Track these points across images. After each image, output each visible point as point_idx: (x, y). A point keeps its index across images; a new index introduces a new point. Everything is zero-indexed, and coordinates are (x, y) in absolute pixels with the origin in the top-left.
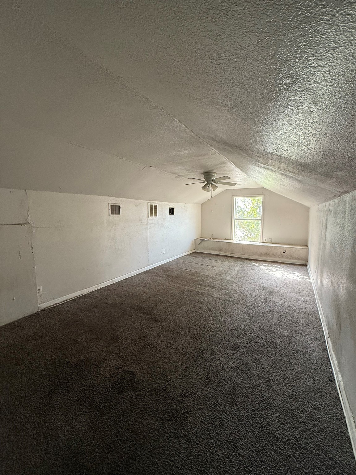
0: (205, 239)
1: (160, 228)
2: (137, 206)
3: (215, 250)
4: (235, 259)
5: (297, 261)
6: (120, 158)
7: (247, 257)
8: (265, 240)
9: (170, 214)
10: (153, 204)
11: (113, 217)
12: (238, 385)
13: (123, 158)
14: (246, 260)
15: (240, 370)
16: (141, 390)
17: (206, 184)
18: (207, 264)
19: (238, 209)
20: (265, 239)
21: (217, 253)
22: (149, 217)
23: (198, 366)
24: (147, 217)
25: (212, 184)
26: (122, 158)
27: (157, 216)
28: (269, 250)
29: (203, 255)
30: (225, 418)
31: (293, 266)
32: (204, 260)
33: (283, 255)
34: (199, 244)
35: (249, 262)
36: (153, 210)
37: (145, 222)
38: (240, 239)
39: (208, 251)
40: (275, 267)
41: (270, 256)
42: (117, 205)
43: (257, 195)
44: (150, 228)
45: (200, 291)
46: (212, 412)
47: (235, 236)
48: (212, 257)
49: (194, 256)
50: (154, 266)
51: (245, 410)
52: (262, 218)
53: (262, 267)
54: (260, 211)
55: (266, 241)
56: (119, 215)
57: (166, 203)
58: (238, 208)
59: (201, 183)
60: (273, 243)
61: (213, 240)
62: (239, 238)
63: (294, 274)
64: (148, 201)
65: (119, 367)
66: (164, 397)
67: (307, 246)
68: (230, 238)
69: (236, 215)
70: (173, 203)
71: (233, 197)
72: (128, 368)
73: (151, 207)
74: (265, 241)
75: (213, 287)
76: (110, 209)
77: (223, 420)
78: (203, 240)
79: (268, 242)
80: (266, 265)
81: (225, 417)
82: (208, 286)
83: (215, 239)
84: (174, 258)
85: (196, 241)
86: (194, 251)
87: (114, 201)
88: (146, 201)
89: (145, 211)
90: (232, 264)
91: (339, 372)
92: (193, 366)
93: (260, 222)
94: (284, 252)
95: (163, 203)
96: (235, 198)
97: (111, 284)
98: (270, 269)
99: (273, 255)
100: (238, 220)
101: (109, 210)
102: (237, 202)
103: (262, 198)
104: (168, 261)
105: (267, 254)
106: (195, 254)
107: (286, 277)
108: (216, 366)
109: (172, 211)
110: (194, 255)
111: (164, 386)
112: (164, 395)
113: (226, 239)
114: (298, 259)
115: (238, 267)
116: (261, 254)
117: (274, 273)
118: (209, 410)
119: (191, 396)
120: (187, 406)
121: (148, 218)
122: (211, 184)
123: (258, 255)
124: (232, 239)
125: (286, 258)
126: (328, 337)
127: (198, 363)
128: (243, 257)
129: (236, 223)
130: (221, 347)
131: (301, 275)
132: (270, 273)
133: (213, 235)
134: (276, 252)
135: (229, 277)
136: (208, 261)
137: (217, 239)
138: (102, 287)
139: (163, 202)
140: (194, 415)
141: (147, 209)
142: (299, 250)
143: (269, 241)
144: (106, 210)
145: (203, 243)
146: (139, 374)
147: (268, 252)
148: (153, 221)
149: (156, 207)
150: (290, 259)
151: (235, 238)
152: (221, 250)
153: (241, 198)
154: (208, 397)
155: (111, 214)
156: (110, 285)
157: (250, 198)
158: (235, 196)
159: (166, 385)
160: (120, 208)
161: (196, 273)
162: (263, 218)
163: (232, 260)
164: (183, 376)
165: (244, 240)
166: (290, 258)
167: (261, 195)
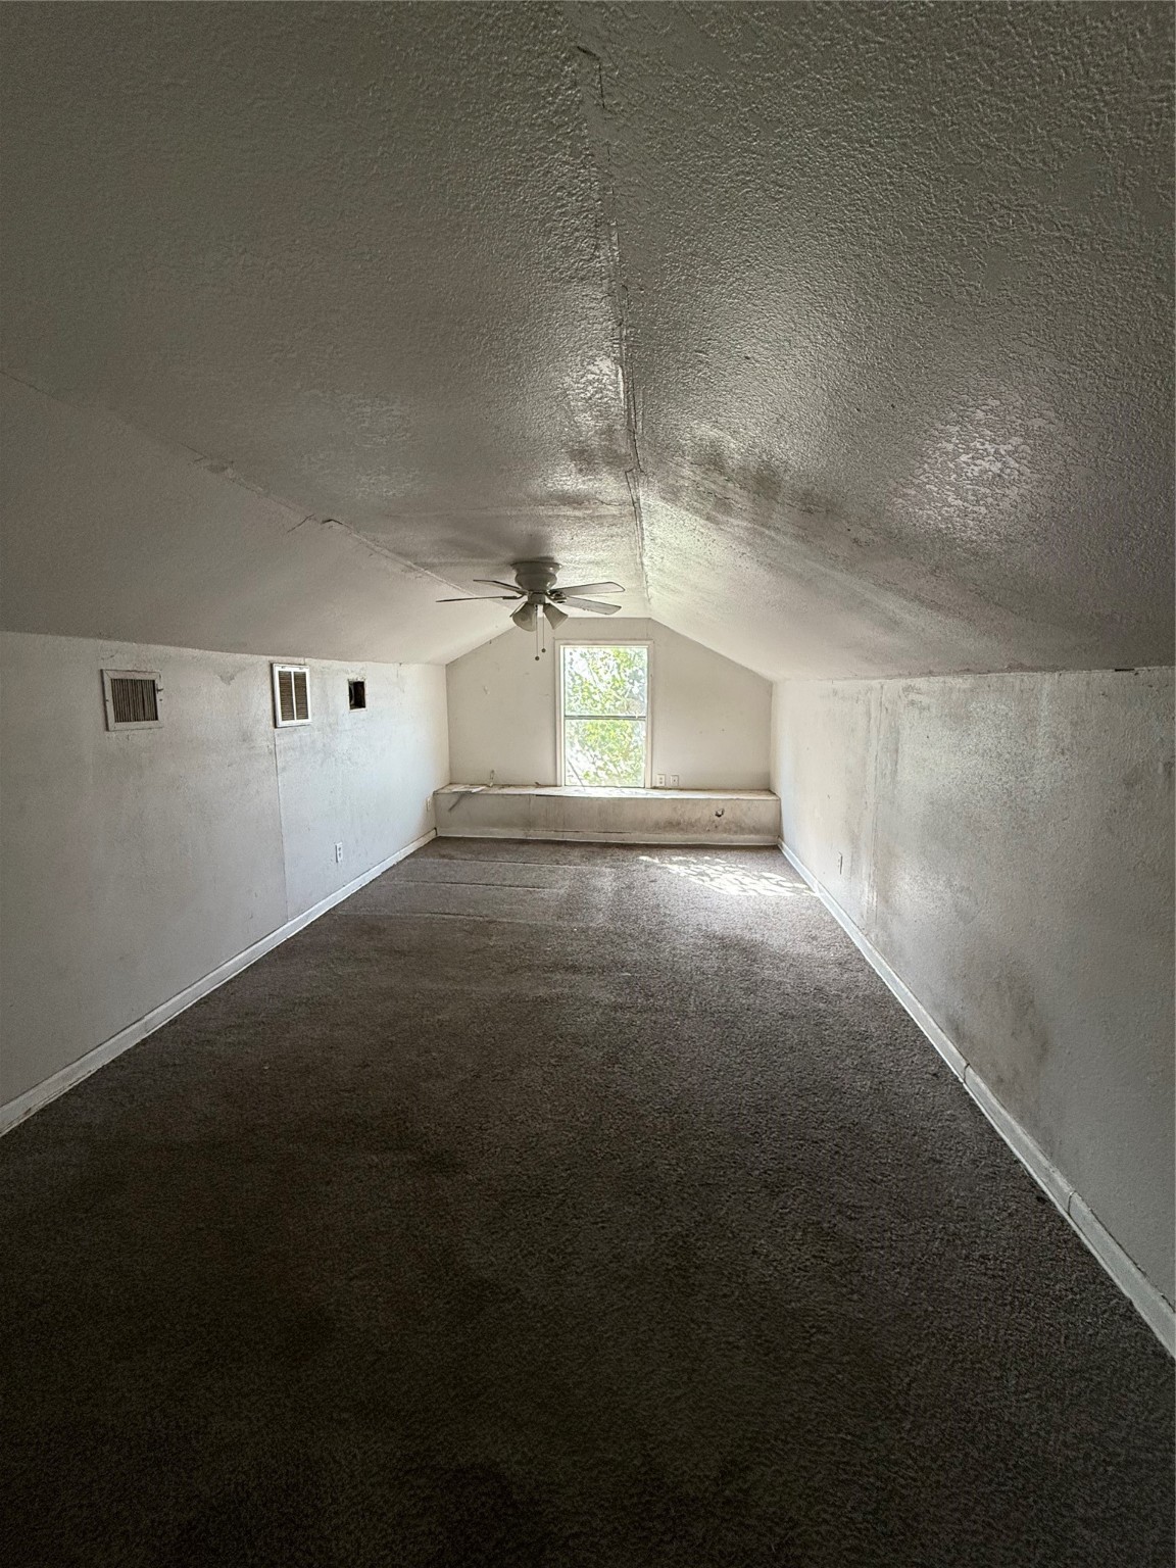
0: (474, 791)
1: (322, 765)
2: (228, 679)
3: (508, 824)
4: (582, 849)
5: (752, 836)
6: (213, 469)
7: (614, 839)
8: (658, 781)
9: (351, 708)
10: (293, 670)
11: (127, 733)
12: (862, 1328)
13: (229, 470)
14: (617, 850)
15: (835, 1265)
16: (567, 1539)
17: (527, 603)
18: (504, 879)
19: (572, 683)
20: (658, 777)
21: (519, 834)
22: (281, 723)
23: (707, 1310)
24: (271, 723)
25: (547, 607)
26: (224, 469)
27: (307, 717)
28: (680, 812)
29: (475, 847)
30: (903, 1487)
31: (749, 855)
32: (484, 865)
33: (716, 823)
34: (451, 809)
35: (630, 855)
36: (292, 696)
37: (265, 744)
38: (585, 782)
39: (486, 829)
40: (707, 862)
41: (682, 829)
42: (139, 677)
43: (631, 640)
44: (284, 769)
45: (542, 992)
46: (855, 1482)
47: (567, 774)
48: (507, 851)
49: (443, 857)
50: (307, 916)
51: (934, 1416)
52: (650, 714)
53: (675, 869)
54: (640, 688)
55: (663, 785)
56: (152, 723)
57: (336, 664)
58: (573, 680)
59: (505, 598)
60: (681, 790)
61: (497, 791)
62: (580, 780)
63: (767, 878)
64: (271, 658)
65: (407, 1473)
66: (673, 1519)
67: (769, 791)
68: (552, 783)
69: (570, 703)
70: (360, 665)
71: (557, 643)
72: (455, 1455)
73: (285, 678)
74: (658, 785)
75: (574, 969)
76: (109, 696)
77: (903, 1497)
78: (463, 795)
79: (668, 786)
80: (681, 858)
81: (903, 1482)
82: (555, 967)
83: (503, 786)
84: (376, 872)
85: (440, 797)
86: (432, 835)
87: (126, 658)
88: (264, 658)
89: (261, 699)
90: (584, 868)
91: (1054, 1169)
92: (693, 1321)
93: (642, 725)
94: (720, 813)
95: (326, 663)
96: (562, 647)
97: (139, 1040)
98: (698, 870)
99: (691, 826)
100: (574, 722)
101: (105, 701)
102: (568, 660)
103: (645, 651)
104: (353, 887)
105: (673, 825)
106: (439, 843)
107: (755, 894)
108: (761, 1283)
109: (357, 695)
110: (443, 852)
111: (643, 1465)
112: (667, 1510)
113: (538, 785)
114: (755, 830)
115: (605, 878)
116: (659, 827)
117: (716, 883)
118: (842, 1481)
119: (758, 1456)
120: (771, 1510)
121: (275, 727)
122: (545, 604)
123: (648, 830)
124: (559, 783)
125: (725, 831)
126: (965, 1064)
127: (700, 1297)
128: (602, 838)
129: (568, 729)
130: (730, 1197)
131: (784, 879)
132: (706, 884)
133: (493, 772)
134: (699, 815)
135: (600, 920)
136: (504, 867)
137: (509, 786)
138: (94, 1069)
139: (325, 661)
140: (814, 1535)
141: (270, 693)
142: (755, 807)
143: (671, 782)
144: (89, 703)
145: (465, 803)
146: (518, 1463)
147: (676, 817)
148: (296, 736)
149: (301, 679)
150: (736, 833)
151: (567, 778)
152: (529, 823)
153: (581, 649)
154: (809, 1427)
155: (120, 717)
156: (137, 1045)
157: (610, 650)
158: (562, 642)
159: (649, 1455)
160: (155, 690)
161: (490, 922)
162: (652, 713)
163: (576, 853)
164: (685, 1378)
165: (596, 784)
166: (735, 829)
167: (644, 642)
